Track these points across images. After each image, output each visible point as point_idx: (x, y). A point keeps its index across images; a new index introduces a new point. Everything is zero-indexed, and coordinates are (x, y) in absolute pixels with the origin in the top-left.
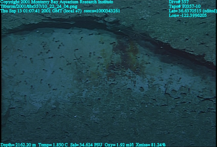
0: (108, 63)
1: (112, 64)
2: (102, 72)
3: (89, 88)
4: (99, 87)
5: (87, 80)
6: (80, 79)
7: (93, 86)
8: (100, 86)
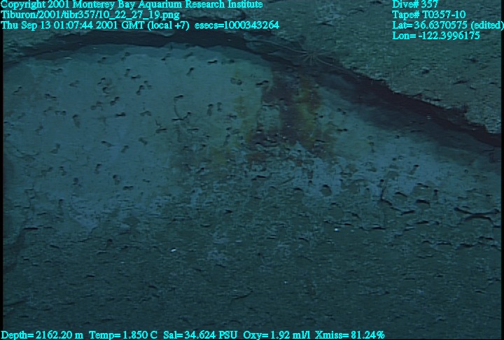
0: (250, 129)
1: (259, 132)
2: (237, 150)
3: (207, 187)
4: (229, 185)
5: (203, 168)
6: (187, 165)
7: (215, 182)
8: (231, 183)
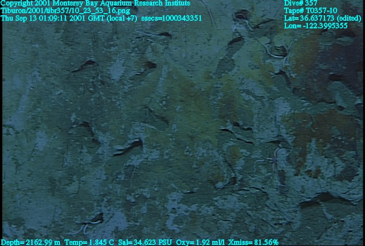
2: (259, 92)
3: (144, 210)
4: (221, 211)
5: (139, 143)
6: (86, 124)
7: (174, 195)
8: (228, 206)
